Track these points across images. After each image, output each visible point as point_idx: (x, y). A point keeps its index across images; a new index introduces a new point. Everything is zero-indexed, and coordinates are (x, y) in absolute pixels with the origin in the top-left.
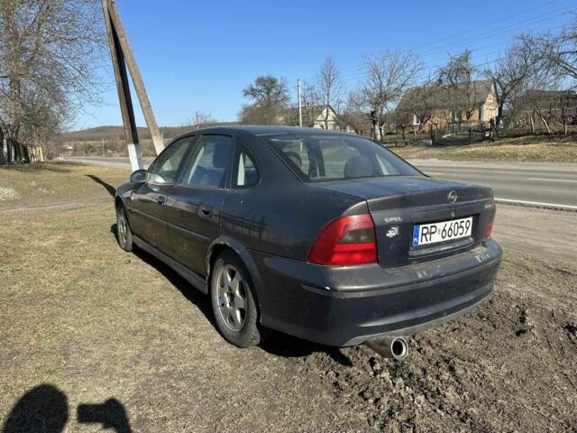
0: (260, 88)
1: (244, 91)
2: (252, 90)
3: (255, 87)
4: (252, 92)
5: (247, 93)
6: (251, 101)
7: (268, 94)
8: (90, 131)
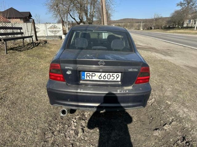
0: (185, 2)
1: (177, 4)
2: (181, 3)
3: (182, 2)
4: (181, 4)
5: (178, 5)
6: (179, 8)
7: (188, 5)
8: (121, 20)
